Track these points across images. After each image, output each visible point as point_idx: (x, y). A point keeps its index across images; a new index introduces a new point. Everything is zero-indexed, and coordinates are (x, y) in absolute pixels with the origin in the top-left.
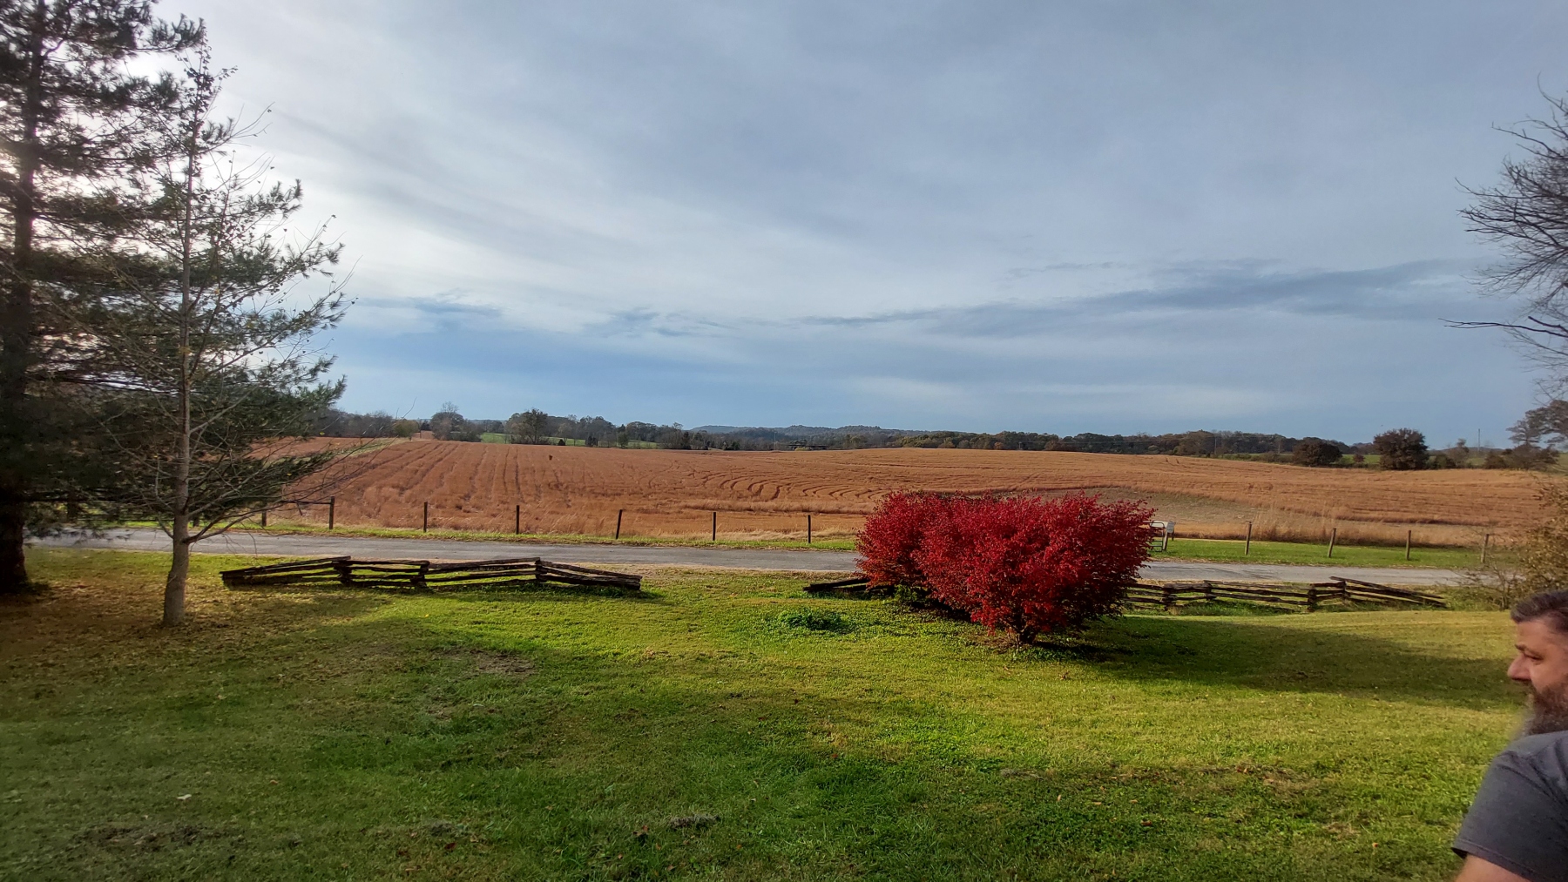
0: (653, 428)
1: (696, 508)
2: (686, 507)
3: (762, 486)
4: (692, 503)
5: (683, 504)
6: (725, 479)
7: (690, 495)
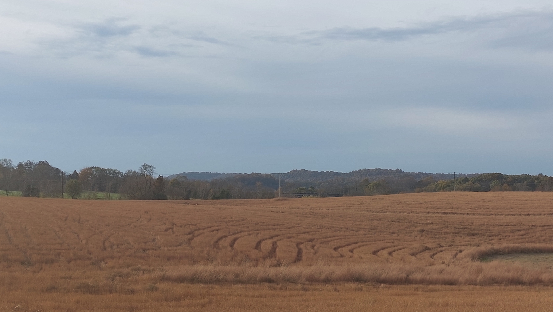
0: (116, 174)
1: (181, 280)
2: (164, 279)
3: (274, 243)
4: (173, 271)
5: (157, 273)
6: (220, 234)
7: (169, 259)
